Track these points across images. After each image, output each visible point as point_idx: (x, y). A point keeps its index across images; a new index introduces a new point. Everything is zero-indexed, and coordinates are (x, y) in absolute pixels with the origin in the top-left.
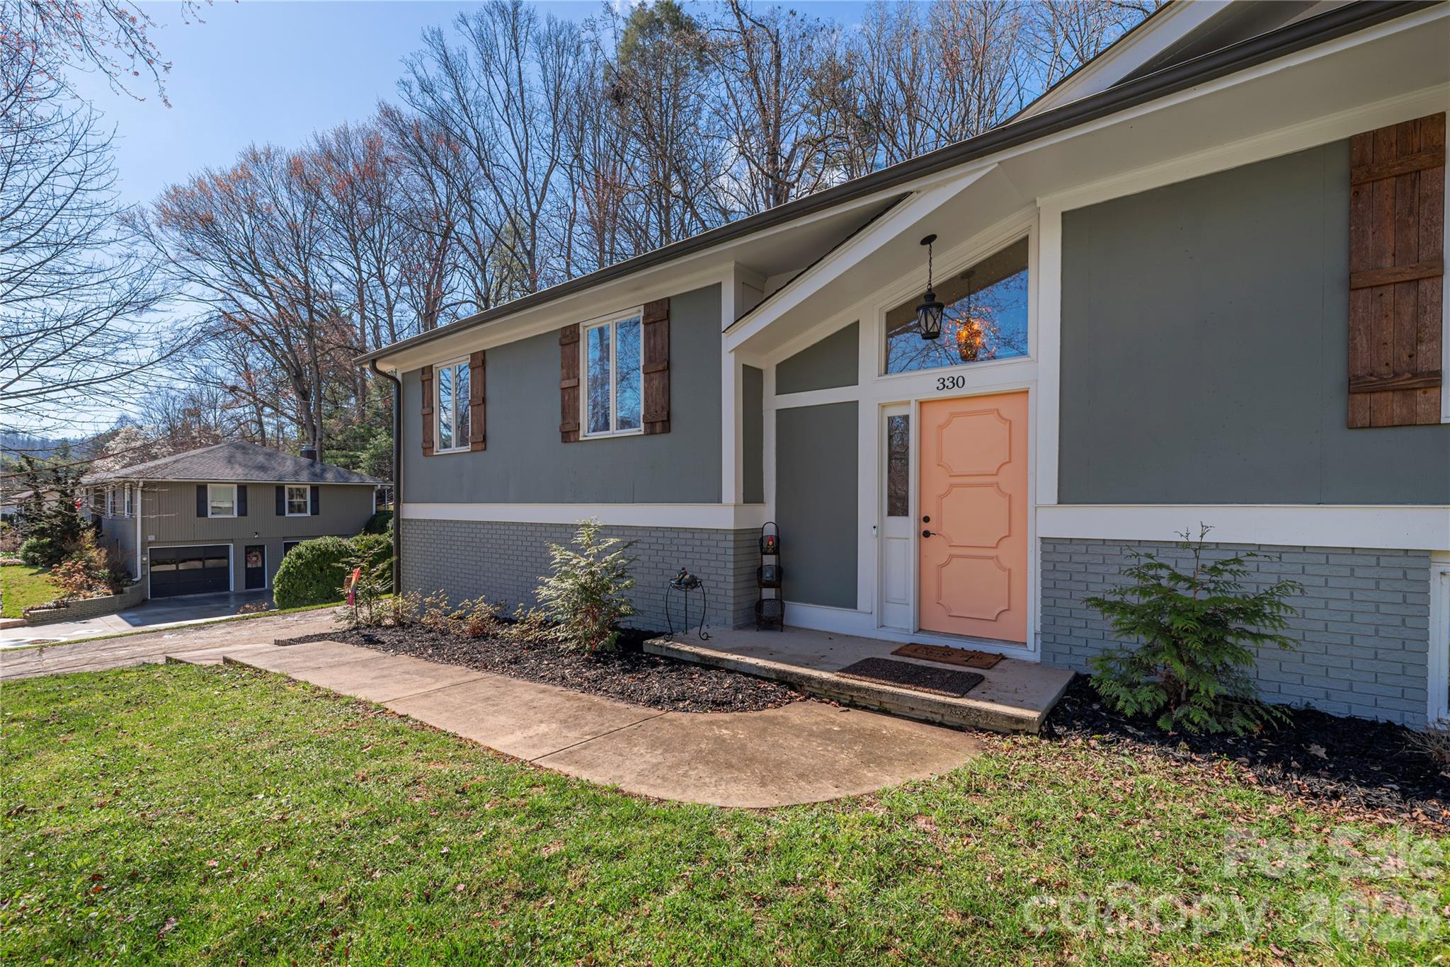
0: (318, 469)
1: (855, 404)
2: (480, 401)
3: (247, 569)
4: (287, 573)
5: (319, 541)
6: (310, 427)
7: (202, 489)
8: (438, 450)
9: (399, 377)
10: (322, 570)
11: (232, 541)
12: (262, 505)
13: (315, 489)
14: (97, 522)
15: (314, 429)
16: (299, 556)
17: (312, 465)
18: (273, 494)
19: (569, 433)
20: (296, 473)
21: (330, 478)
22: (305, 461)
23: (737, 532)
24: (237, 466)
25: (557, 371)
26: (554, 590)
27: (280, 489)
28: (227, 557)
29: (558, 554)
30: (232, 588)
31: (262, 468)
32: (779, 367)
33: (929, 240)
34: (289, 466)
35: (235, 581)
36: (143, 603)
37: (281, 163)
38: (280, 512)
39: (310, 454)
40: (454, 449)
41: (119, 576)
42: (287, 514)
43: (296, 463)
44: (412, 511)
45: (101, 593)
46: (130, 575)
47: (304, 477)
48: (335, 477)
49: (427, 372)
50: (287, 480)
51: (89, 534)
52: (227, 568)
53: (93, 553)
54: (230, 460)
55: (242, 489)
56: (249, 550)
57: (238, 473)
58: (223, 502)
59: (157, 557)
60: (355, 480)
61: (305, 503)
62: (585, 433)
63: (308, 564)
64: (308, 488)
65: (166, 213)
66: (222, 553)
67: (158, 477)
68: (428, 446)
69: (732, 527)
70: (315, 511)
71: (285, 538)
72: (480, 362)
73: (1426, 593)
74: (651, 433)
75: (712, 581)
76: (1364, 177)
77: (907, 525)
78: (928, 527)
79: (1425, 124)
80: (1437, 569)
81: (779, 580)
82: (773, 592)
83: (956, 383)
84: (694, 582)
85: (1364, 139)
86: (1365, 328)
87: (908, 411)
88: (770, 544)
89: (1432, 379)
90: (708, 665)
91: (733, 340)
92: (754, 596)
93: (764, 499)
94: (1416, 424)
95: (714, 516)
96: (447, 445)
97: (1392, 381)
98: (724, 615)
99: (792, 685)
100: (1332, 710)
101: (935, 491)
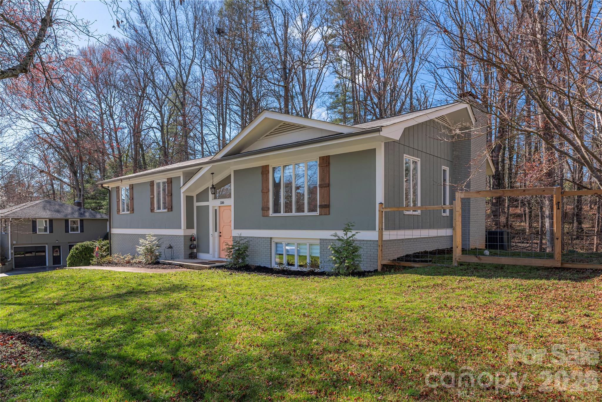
0: (82, 210)
1: (208, 206)
2: (132, 199)
3: (53, 256)
4: (72, 256)
5: (85, 243)
6: (78, 189)
7: (34, 221)
8: (121, 213)
9: (110, 189)
10: (86, 255)
11: (47, 244)
12: (59, 228)
13: (82, 221)
15: (80, 190)
16: (77, 249)
17: (80, 209)
18: (64, 222)
19: (152, 210)
20: (73, 213)
21: (87, 215)
22: (77, 208)
23: (184, 236)
24: (48, 211)
25: (149, 193)
26: (141, 249)
27: (67, 221)
28: (45, 252)
29: (141, 241)
30: (47, 265)
31: (58, 211)
32: (197, 195)
33: (213, 174)
34: (69, 210)
35: (49, 261)
36: (12, 270)
38: (67, 231)
39: (79, 204)
40: (126, 212)
41: (3, 259)
42: (70, 232)
43: (73, 209)
44: (115, 231)
46: (7, 258)
47: (76, 215)
48: (90, 216)
49: (118, 188)
50: (69, 217)
52: (45, 256)
54: (44, 208)
55: (51, 221)
56: (54, 247)
57: (47, 214)
59: (17, 251)
60: (98, 217)
61: (78, 227)
62: (156, 210)
63: (80, 252)
64: (79, 220)
66: (42, 249)
67: (17, 216)
68: (118, 210)
69: (183, 234)
70: (82, 231)
71: (69, 243)
72: (132, 187)
73: (271, 245)
74: (168, 211)
75: (181, 248)
76: (262, 173)
77: (217, 234)
78: (221, 234)
79: (267, 166)
80: (272, 240)
81: (195, 247)
82: (195, 251)
83: (223, 203)
84: (170, 247)
85: (263, 167)
86: (263, 199)
87: (217, 208)
88: (192, 239)
89: (268, 209)
90: (170, 264)
91: (183, 190)
92: (190, 251)
93: (193, 228)
94: (268, 216)
95: (181, 232)
96: (124, 211)
97: (265, 209)
98: (183, 255)
99: (181, 266)
100: (262, 265)
101: (221, 226)
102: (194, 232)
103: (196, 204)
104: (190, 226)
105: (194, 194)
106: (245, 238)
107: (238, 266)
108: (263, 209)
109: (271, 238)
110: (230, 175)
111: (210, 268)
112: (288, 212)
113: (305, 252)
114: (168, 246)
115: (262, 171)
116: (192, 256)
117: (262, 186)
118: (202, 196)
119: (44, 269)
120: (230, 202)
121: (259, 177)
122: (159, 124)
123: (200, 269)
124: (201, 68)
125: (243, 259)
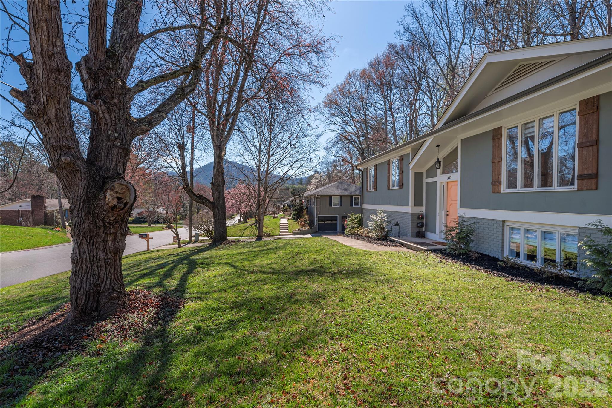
1: (436, 182)
2: (375, 178)
3: (342, 224)
7: (331, 197)
11: (338, 214)
12: (347, 202)
14: (307, 208)
18: (349, 198)
19: (389, 188)
20: (356, 191)
22: (358, 187)
23: (412, 213)
24: (340, 190)
25: (387, 172)
26: (372, 225)
27: (352, 197)
28: (337, 220)
29: (372, 217)
30: (338, 230)
31: (346, 190)
32: (426, 171)
33: (438, 146)
34: (353, 189)
35: (339, 227)
36: (316, 232)
37: (358, 74)
38: (352, 204)
40: (372, 190)
41: (311, 224)
42: (354, 206)
43: (356, 187)
44: (365, 206)
45: (307, 228)
46: (314, 223)
47: (358, 192)
49: (368, 168)
50: (353, 194)
51: (305, 211)
52: (337, 223)
53: (306, 217)
54: (337, 188)
55: (341, 197)
56: (343, 218)
57: (338, 192)
58: (336, 200)
59: (320, 219)
61: (359, 202)
62: (391, 188)
64: (360, 196)
65: (325, 103)
66: (336, 218)
67: (321, 194)
68: (367, 190)
69: (410, 212)
70: (361, 204)
72: (376, 167)
73: (503, 230)
74: (400, 188)
75: (408, 225)
76: (493, 139)
77: (444, 213)
78: (448, 213)
79: (500, 128)
80: (506, 224)
81: (422, 226)
82: (424, 229)
83: (450, 178)
84: (397, 224)
85: (494, 130)
86: (494, 171)
87: (444, 184)
88: (420, 217)
89: (500, 183)
90: (394, 241)
91: (411, 166)
92: (418, 230)
93: (422, 206)
94: (499, 192)
95: (408, 209)
96: (370, 189)
97: (497, 183)
98: (410, 233)
99: (403, 245)
100: (491, 255)
101: (449, 205)
102: (423, 209)
103: (426, 180)
104: (418, 202)
105: (424, 170)
106: (470, 218)
107: (457, 252)
108: (493, 184)
109: (504, 222)
110: (457, 147)
111: (426, 251)
112: (529, 187)
113: (554, 245)
114: (395, 223)
115: (494, 136)
116: (420, 235)
117: (493, 154)
118: (431, 172)
119: (335, 234)
120: (456, 176)
121: (489, 143)
122: (429, 110)
123: (417, 250)
124: (470, 47)
125: (467, 244)
